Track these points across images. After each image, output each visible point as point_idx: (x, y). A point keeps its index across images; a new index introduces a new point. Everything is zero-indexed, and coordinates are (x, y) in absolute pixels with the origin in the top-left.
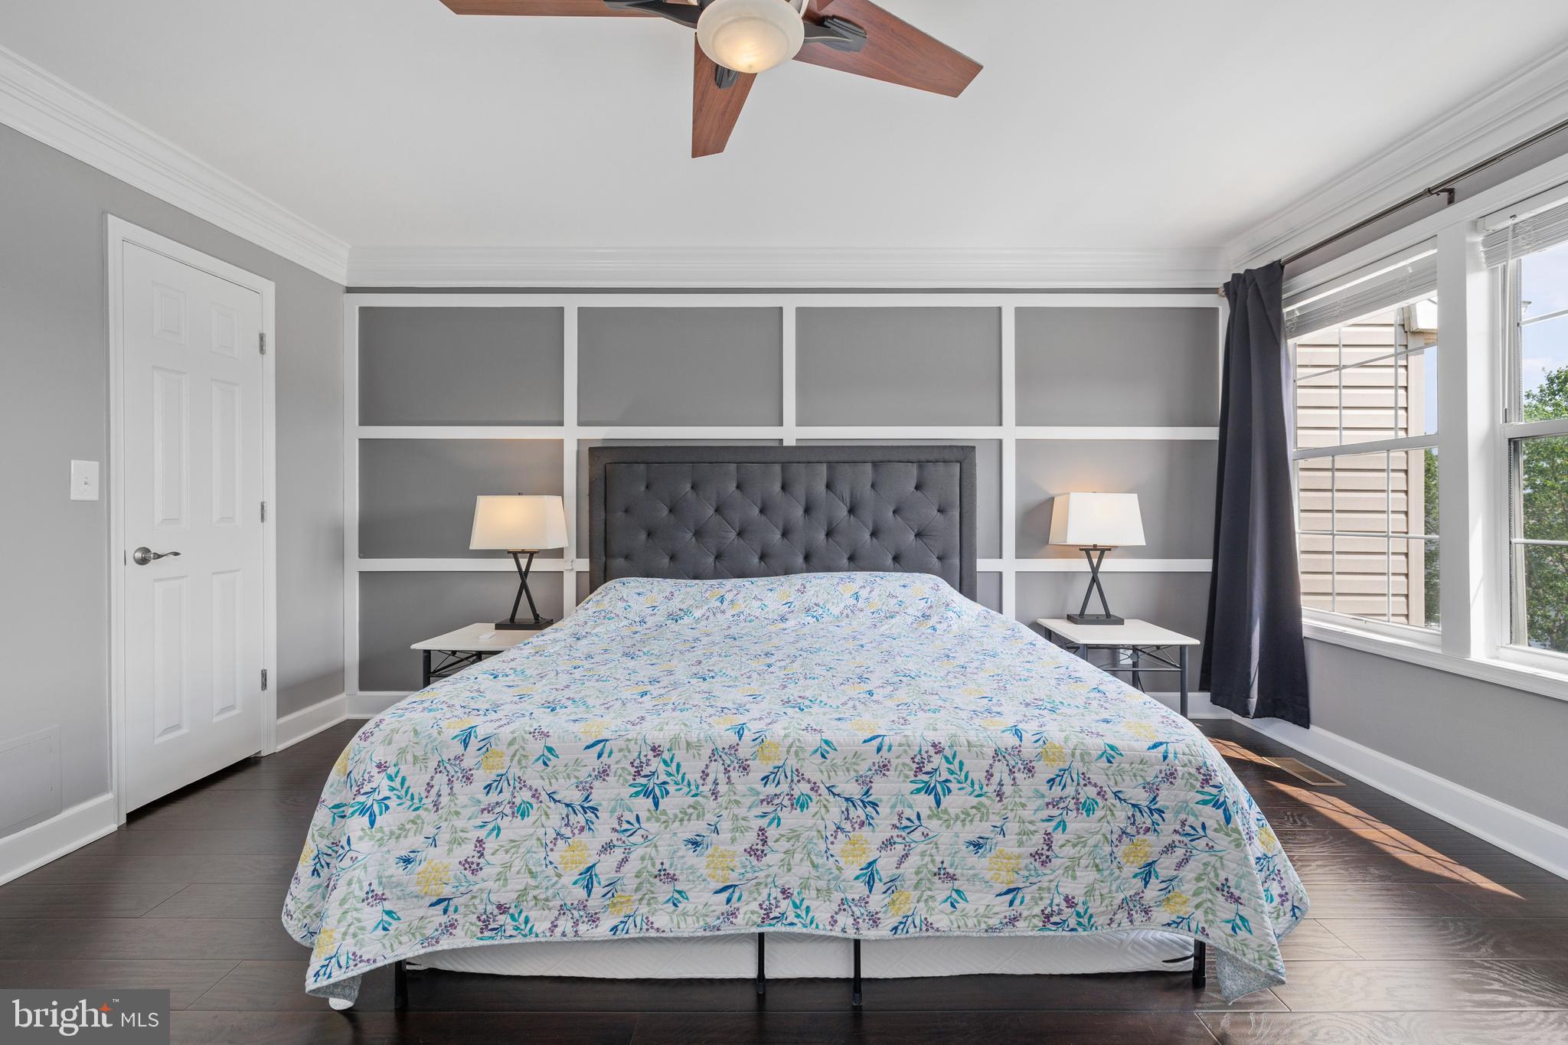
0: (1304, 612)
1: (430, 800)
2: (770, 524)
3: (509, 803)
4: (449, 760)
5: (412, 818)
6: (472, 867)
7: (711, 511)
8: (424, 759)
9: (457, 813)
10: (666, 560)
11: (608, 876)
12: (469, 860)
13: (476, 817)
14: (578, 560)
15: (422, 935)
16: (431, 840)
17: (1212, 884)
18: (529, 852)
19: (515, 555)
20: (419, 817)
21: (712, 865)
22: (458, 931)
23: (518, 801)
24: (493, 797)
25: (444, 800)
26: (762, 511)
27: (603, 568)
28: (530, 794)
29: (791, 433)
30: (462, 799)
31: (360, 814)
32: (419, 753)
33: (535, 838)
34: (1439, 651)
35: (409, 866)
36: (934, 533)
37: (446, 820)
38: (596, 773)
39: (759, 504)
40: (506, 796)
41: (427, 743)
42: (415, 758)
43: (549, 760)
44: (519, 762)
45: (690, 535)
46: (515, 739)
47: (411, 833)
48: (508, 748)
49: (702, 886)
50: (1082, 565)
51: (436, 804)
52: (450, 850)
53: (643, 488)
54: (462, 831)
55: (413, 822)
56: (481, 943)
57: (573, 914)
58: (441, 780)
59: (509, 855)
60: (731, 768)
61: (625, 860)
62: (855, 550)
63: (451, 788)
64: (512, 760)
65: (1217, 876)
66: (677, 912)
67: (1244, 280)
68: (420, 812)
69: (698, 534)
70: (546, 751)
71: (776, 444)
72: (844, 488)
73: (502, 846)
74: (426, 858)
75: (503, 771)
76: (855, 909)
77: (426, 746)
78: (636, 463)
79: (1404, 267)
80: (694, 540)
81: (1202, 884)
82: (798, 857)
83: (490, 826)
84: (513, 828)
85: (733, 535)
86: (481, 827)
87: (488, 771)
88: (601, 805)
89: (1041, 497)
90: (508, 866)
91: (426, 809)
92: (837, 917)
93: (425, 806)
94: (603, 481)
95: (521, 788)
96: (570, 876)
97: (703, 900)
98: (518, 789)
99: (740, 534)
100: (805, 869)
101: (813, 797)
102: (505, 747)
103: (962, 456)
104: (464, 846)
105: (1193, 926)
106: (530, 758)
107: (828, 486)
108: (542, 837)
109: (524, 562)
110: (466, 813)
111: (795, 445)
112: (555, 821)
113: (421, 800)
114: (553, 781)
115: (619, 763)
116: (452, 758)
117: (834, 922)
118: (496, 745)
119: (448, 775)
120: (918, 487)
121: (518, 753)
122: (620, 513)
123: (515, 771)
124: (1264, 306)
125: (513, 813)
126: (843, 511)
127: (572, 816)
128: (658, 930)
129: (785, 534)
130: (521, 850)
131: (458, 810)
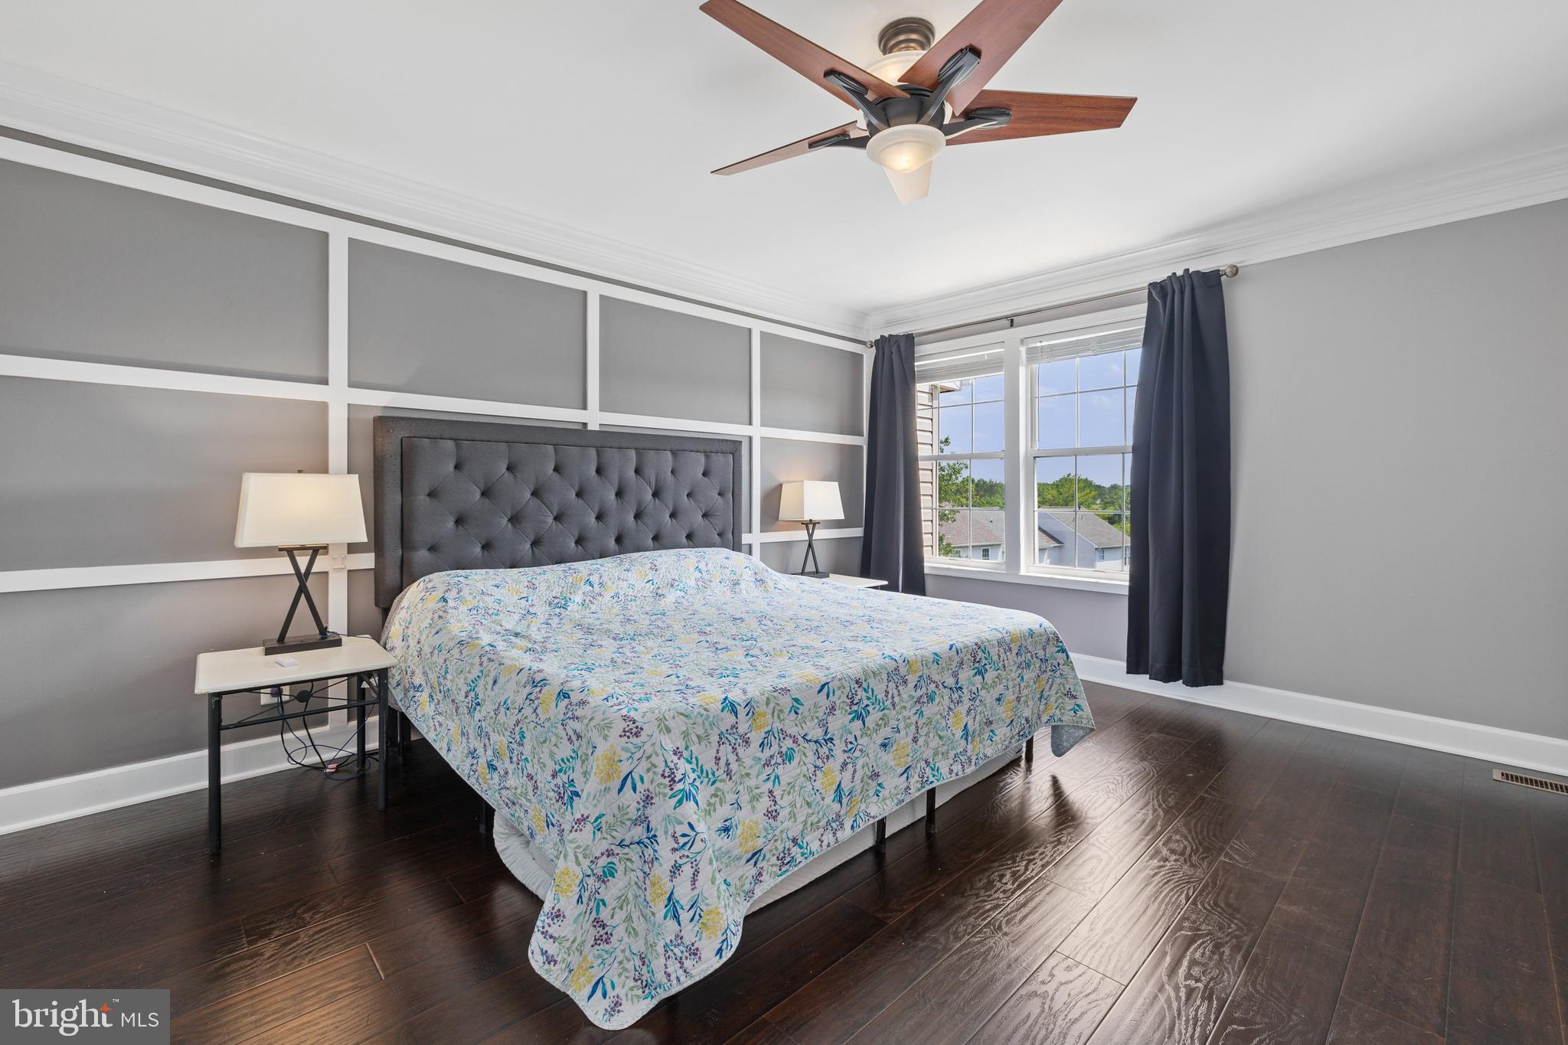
0: (925, 559)
1: (721, 771)
2: (587, 506)
3: (779, 753)
4: (727, 730)
5: (713, 792)
6: (772, 815)
7: (528, 495)
8: (706, 736)
9: (748, 775)
10: (478, 550)
11: (848, 787)
12: (770, 810)
13: (762, 773)
14: (350, 555)
15: (744, 891)
16: (736, 805)
17: (1063, 693)
18: (802, 788)
19: (290, 552)
20: (718, 789)
21: (897, 757)
22: (765, 877)
23: (784, 750)
24: (768, 753)
25: (734, 766)
26: (579, 495)
27: (399, 563)
28: (791, 741)
29: (595, 418)
30: (748, 761)
31: (687, 800)
32: (701, 732)
33: (802, 775)
34: (1005, 572)
35: (730, 833)
36: (717, 514)
37: (741, 784)
38: (828, 710)
39: (577, 488)
40: (775, 748)
41: (703, 722)
42: (698, 737)
43: (798, 709)
44: (779, 717)
45: (505, 521)
46: (768, 698)
47: (718, 806)
48: (767, 707)
49: (892, 775)
50: (802, 535)
51: (729, 773)
52: (753, 808)
53: (451, 467)
54: (756, 788)
55: (715, 795)
56: (781, 878)
57: (832, 827)
58: (725, 750)
59: (791, 795)
60: (898, 685)
61: (855, 771)
62: (659, 531)
63: (737, 755)
64: (773, 716)
65: (1065, 688)
66: (880, 800)
67: (889, 341)
68: (718, 784)
69: (514, 519)
70: (794, 703)
71: (580, 427)
72: (651, 473)
73: (784, 791)
74: (739, 821)
75: (769, 728)
76: (961, 758)
77: (704, 723)
78: (441, 438)
79: (984, 355)
80: (510, 525)
81: (1058, 696)
82: (931, 735)
83: (772, 777)
84: (787, 773)
85: (550, 520)
86: (768, 779)
87: (758, 731)
88: (834, 735)
89: (775, 484)
90: (793, 805)
91: (722, 781)
92: (952, 768)
93: (719, 778)
94: (399, 458)
95: (784, 739)
96: (830, 796)
97: (893, 785)
98: (782, 739)
99: (557, 518)
100: (935, 742)
101: (937, 692)
102: (765, 707)
103: (732, 448)
104: (761, 800)
105: (1056, 718)
106: (785, 711)
107: (637, 471)
108: (806, 773)
109: (303, 561)
110: (754, 772)
111: (598, 429)
112: (811, 757)
113: (713, 774)
114: (803, 725)
115: (840, 698)
116: (729, 727)
117: (951, 771)
118: (758, 707)
119: (730, 744)
120: (704, 474)
121: (776, 710)
122: (422, 497)
123: (777, 725)
124: (902, 362)
125: (783, 761)
126: (648, 496)
127: (820, 750)
128: (873, 817)
129: (599, 518)
130: (796, 788)
131: (747, 771)
